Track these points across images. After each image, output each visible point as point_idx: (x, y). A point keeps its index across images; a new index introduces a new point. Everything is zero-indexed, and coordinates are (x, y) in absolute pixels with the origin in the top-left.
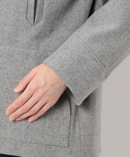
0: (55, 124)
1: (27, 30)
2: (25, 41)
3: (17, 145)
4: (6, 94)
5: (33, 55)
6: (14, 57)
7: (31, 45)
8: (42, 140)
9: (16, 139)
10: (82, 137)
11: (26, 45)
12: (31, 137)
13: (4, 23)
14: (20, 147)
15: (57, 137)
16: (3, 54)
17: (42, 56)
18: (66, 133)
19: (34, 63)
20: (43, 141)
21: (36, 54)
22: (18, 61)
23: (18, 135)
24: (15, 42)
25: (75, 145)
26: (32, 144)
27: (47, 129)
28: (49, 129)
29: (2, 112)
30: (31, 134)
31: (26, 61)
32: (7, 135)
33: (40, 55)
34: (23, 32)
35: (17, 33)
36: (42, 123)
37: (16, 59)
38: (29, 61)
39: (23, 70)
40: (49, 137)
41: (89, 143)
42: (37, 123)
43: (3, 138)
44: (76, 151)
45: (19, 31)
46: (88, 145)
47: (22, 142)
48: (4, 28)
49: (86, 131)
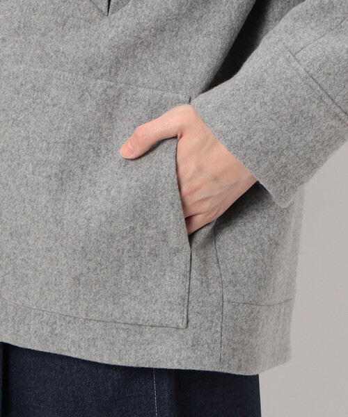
0: (149, 267)
1: (90, 27)
2: (80, 54)
3: (55, 326)
4: (22, 190)
5: (97, 92)
6: (49, 95)
7: (96, 66)
8: (117, 311)
9: (53, 310)
10: (227, 307)
11: (82, 64)
12: (85, 305)
13: (30, 4)
14: (64, 332)
15: (156, 301)
16: (22, 85)
17: (120, 97)
18: (180, 290)
19: (98, 114)
20: (117, 315)
21: (105, 91)
22: (58, 106)
23: (56, 300)
24: (53, 54)
25: (207, 325)
26: (91, 324)
27: (128, 281)
28: (133, 283)
29: (15, 238)
30: (85, 297)
31: (77, 105)
32: (30, 298)
33: (116, 94)
34: (77, 32)
35: (62, 33)
36: (113, 267)
37: (52, 99)
38: (85, 106)
39: (68, 130)
40: (133, 303)
41: (244, 323)
42: (99, 269)
43: (23, 308)
44: (209, 341)
45: (69, 30)
46: (242, 329)
47: (68, 318)
48: (31, 19)
49: (237, 291)
